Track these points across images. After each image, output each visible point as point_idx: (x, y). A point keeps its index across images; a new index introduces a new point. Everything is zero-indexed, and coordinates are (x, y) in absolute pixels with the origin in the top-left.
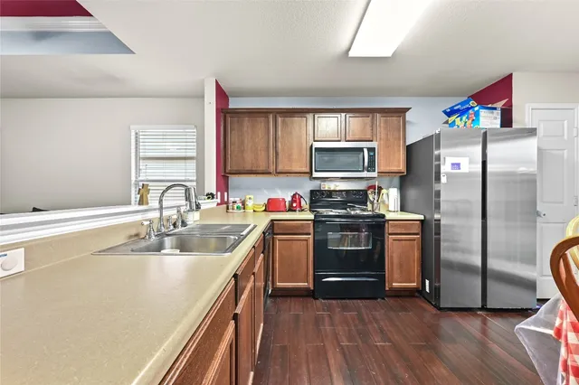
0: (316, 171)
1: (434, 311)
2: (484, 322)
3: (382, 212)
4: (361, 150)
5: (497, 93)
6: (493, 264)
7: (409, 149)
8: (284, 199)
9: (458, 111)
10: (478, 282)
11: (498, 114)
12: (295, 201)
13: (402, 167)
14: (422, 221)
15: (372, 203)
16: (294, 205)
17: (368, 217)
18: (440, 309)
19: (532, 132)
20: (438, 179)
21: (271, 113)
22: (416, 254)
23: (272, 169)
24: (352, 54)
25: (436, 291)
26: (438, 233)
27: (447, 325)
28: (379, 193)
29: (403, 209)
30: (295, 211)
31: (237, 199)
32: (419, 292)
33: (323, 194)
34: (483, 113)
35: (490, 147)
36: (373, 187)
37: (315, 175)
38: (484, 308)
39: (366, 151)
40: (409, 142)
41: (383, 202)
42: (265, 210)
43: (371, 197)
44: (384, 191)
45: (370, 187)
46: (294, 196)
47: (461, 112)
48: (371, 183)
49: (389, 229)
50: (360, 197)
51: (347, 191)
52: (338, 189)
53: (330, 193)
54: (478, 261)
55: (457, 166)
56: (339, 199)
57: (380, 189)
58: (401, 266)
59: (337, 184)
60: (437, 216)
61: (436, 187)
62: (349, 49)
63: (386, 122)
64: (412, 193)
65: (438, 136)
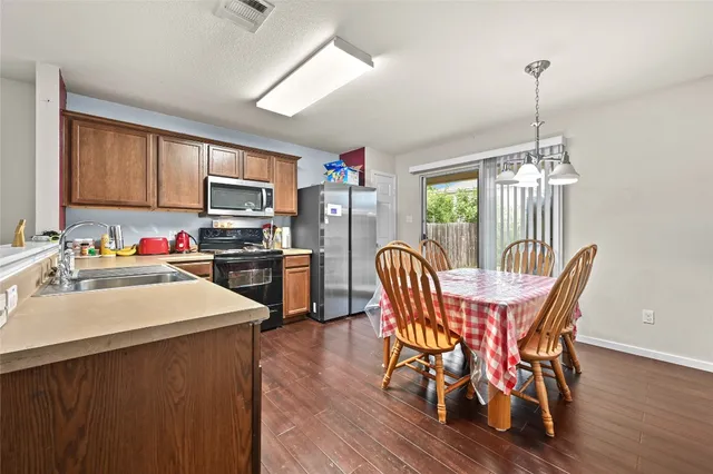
0: (212, 208)
1: (320, 325)
2: (350, 323)
3: (277, 248)
4: (260, 190)
5: (354, 158)
6: (355, 288)
7: (300, 192)
8: (165, 239)
9: (334, 167)
10: (346, 301)
11: (357, 175)
12: (182, 242)
13: (294, 209)
14: (311, 255)
15: (267, 241)
16: (181, 245)
17: (264, 254)
18: (324, 322)
19: (374, 190)
20: (323, 220)
21: (151, 132)
22: (307, 283)
23: (152, 201)
24: (259, 104)
25: (321, 310)
26: (323, 264)
27: (329, 332)
28: (274, 232)
29: (294, 246)
30: (181, 252)
31: (89, 240)
32: (309, 314)
33: (216, 232)
34: (349, 172)
35: (353, 194)
36: (268, 226)
37: (211, 211)
38: (350, 315)
39: (264, 191)
40: (299, 187)
41: (277, 240)
42: (137, 254)
43: (266, 235)
44: (278, 230)
45: (265, 226)
46: (180, 235)
47: (337, 169)
48: (266, 222)
49: (286, 263)
50: (255, 236)
51: (243, 230)
52: (232, 227)
53: (224, 232)
54: (346, 287)
55: (334, 211)
56: (234, 237)
57: (275, 227)
58: (295, 295)
59: (231, 222)
60: (322, 250)
61: (322, 226)
62: (258, 99)
63: (281, 165)
64: (302, 232)
65: (323, 186)
